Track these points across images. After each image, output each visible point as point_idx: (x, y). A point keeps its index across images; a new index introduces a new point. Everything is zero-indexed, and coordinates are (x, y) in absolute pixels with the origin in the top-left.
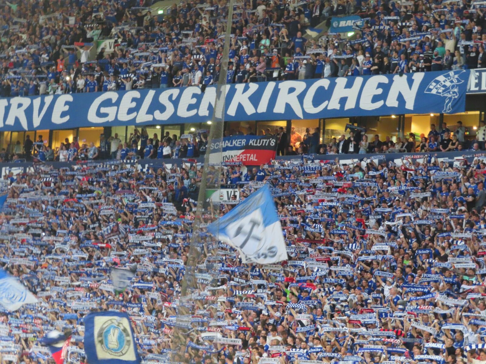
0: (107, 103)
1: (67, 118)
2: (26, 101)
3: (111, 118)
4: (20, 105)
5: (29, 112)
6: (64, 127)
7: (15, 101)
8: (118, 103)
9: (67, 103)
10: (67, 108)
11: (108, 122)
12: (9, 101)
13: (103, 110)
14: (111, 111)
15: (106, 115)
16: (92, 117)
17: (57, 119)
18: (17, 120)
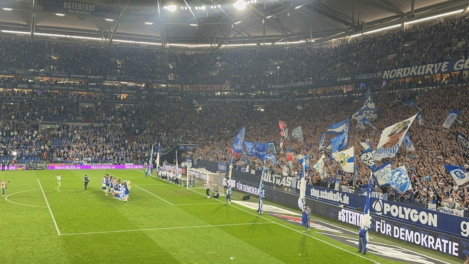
0: (461, 63)
1: (447, 69)
2: (432, 65)
3: (462, 68)
4: (430, 67)
5: (433, 69)
6: (445, 73)
7: (428, 66)
8: (464, 63)
9: (446, 65)
10: (447, 66)
11: (461, 69)
12: (426, 66)
13: (459, 66)
14: (462, 65)
15: (460, 67)
16: (455, 68)
17: (443, 70)
18: (429, 71)
